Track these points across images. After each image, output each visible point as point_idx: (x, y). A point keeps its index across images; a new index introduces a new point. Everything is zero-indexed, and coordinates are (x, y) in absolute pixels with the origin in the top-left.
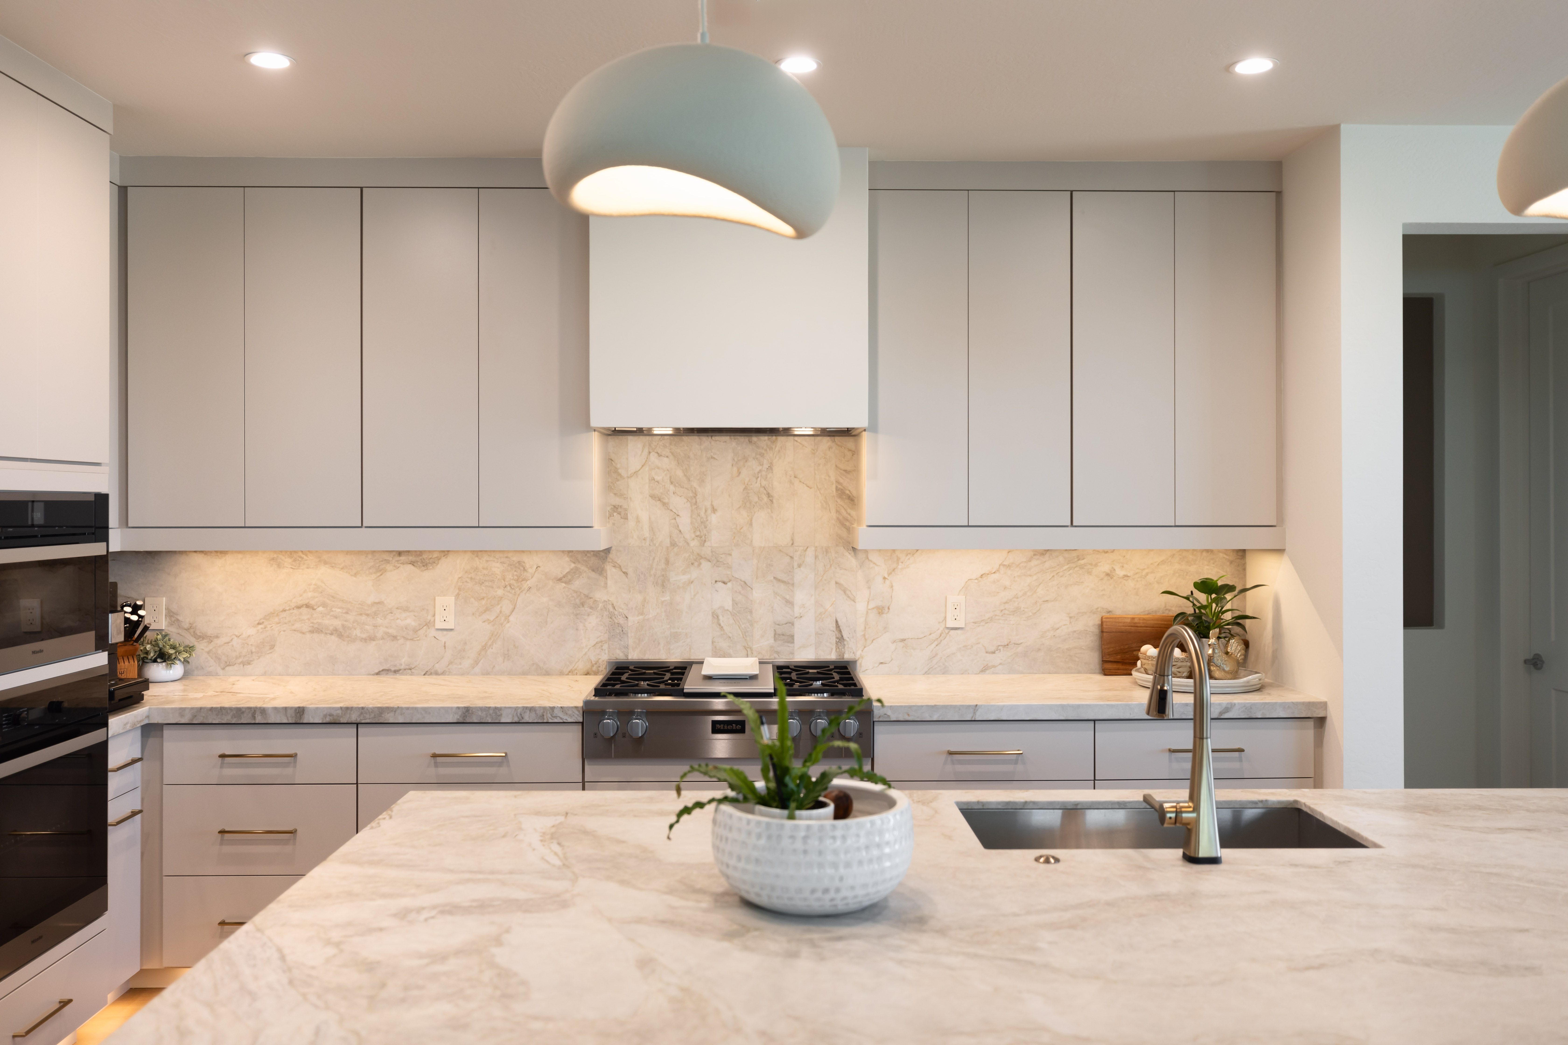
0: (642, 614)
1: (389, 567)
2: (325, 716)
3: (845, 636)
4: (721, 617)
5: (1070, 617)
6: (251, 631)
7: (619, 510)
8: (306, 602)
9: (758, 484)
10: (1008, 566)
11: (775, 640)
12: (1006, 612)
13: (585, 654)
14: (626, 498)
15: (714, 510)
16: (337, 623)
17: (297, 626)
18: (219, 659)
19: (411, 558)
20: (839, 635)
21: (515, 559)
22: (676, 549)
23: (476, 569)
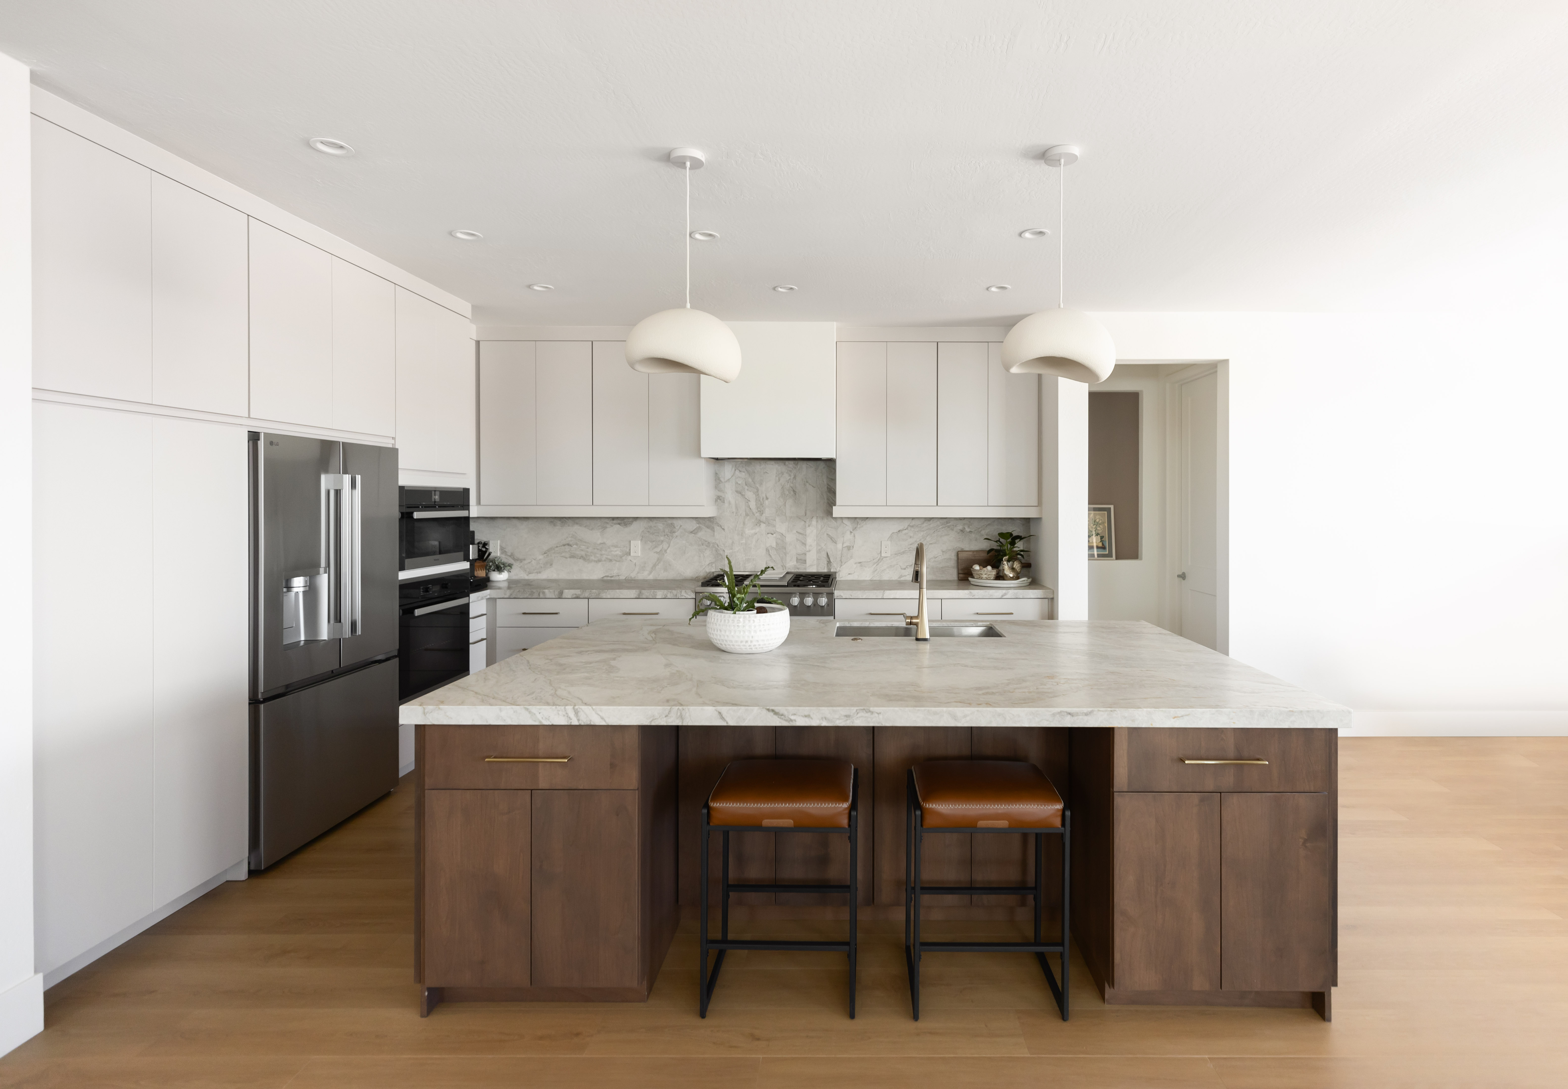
0: (732, 549)
1: (608, 526)
2: (573, 595)
3: (832, 560)
4: (770, 551)
5: (943, 552)
6: (541, 557)
7: (721, 498)
8: (568, 543)
9: (789, 486)
10: (912, 526)
11: (797, 562)
12: (911, 549)
13: (704, 569)
14: (724, 492)
15: (767, 499)
16: (583, 553)
17: (563, 554)
18: (526, 571)
19: (619, 521)
20: (828, 560)
21: (670, 522)
22: (748, 517)
23: (651, 527)
